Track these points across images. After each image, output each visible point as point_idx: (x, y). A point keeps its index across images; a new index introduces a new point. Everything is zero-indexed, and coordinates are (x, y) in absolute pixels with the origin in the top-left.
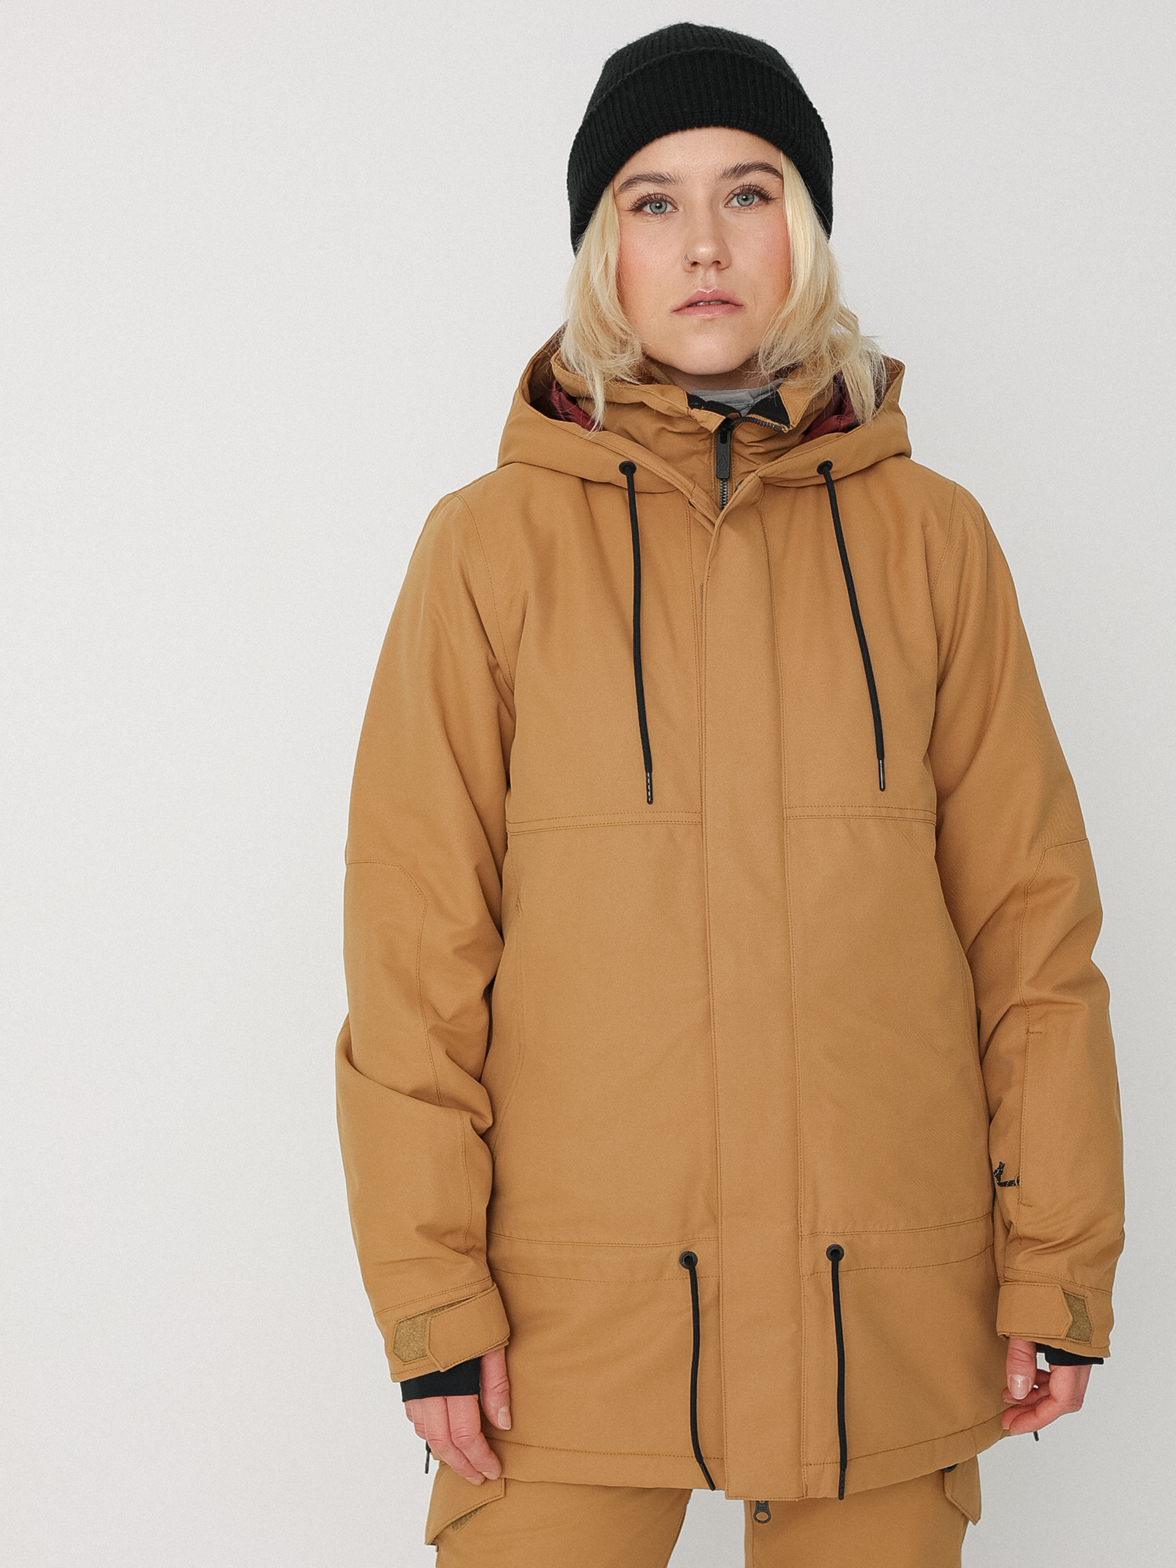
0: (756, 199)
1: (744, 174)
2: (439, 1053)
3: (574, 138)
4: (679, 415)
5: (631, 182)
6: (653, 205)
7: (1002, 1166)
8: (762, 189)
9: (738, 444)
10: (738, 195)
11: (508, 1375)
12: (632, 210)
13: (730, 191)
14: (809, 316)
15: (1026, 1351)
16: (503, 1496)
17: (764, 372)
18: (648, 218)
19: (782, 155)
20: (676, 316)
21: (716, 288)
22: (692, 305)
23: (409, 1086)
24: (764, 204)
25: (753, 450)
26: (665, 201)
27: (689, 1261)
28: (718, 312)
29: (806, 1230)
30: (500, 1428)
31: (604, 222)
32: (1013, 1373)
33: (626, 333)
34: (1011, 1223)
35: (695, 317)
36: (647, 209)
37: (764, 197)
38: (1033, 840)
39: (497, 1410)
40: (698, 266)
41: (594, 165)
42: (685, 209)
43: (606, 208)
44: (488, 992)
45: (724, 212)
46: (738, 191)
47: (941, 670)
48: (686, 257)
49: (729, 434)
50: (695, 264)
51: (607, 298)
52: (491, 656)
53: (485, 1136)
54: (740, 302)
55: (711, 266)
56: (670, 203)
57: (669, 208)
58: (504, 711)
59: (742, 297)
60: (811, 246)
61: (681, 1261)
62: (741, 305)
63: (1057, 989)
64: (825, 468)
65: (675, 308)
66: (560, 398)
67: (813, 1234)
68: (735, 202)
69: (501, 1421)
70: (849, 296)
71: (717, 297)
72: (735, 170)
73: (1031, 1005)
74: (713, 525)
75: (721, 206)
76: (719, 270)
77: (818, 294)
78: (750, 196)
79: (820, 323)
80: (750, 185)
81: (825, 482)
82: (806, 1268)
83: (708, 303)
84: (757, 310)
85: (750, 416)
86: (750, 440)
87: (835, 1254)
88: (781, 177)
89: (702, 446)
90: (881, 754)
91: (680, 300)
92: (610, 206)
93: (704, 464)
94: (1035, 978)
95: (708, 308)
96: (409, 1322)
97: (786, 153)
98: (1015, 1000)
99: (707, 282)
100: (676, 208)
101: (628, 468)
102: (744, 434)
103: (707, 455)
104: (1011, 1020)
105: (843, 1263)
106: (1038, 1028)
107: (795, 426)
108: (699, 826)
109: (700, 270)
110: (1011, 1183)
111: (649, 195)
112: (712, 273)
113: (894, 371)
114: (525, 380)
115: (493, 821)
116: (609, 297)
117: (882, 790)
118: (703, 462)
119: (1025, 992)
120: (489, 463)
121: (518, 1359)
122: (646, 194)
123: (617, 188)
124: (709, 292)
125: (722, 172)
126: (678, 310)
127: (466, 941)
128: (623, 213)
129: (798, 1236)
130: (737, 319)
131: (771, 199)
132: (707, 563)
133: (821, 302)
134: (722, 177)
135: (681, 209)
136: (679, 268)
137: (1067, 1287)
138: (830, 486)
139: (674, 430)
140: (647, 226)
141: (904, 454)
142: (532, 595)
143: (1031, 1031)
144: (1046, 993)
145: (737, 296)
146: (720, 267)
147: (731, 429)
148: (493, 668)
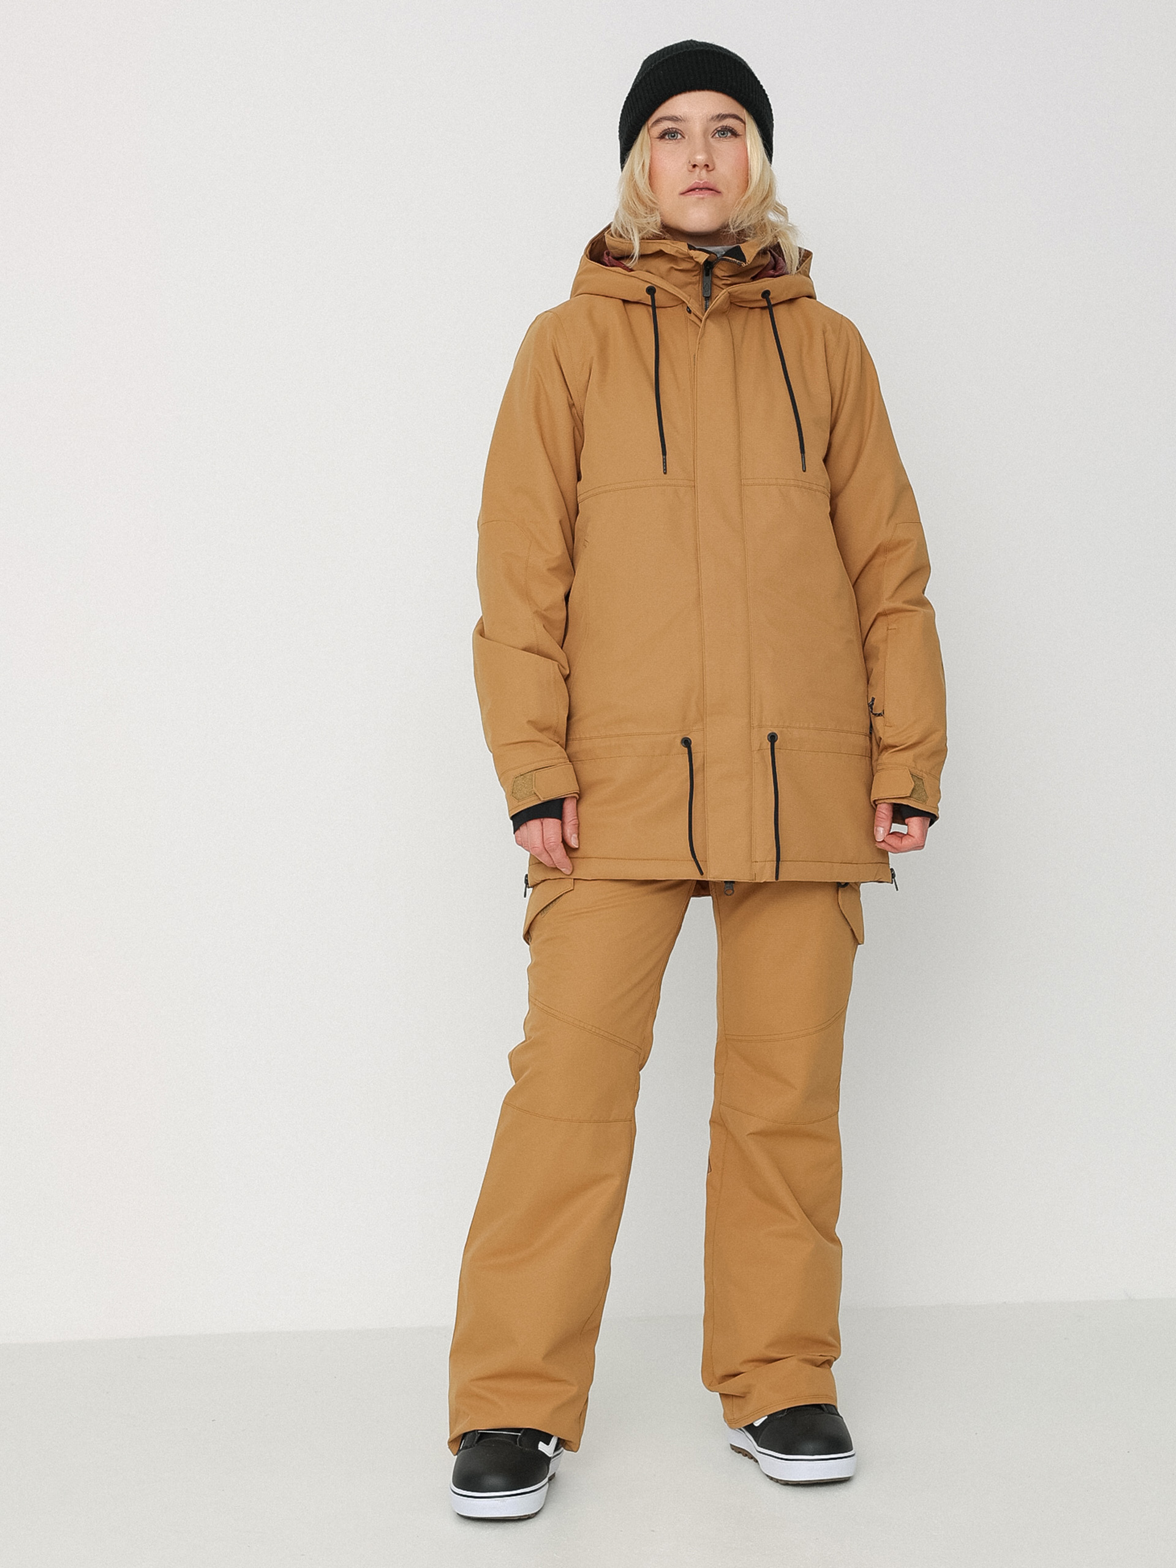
0: (729, 134)
1: (723, 119)
2: (539, 626)
3: (625, 100)
4: (683, 256)
5: (658, 121)
6: (670, 135)
7: (873, 699)
8: (733, 129)
9: (716, 279)
10: (719, 131)
11: (577, 816)
12: (658, 138)
13: (715, 128)
14: (759, 200)
15: (886, 813)
16: (572, 888)
17: (732, 230)
18: (667, 142)
19: (745, 111)
20: (682, 196)
21: (706, 180)
22: (692, 190)
23: (522, 646)
24: (734, 137)
25: (724, 282)
26: (677, 133)
27: (686, 742)
28: (707, 194)
29: (755, 723)
30: (572, 846)
31: (642, 144)
32: (877, 826)
33: (654, 203)
34: (881, 739)
35: (694, 197)
36: (667, 137)
37: (734, 134)
38: (890, 518)
39: (571, 836)
40: (696, 167)
41: (637, 112)
42: (689, 137)
43: (643, 137)
44: (567, 598)
45: (711, 140)
46: (719, 129)
47: (833, 422)
48: (689, 162)
49: (710, 271)
50: (694, 166)
51: (643, 184)
52: (570, 398)
53: (567, 678)
54: (719, 191)
55: (703, 168)
56: (680, 134)
57: (679, 137)
58: (577, 433)
59: (720, 188)
60: (761, 162)
61: (682, 742)
62: (719, 192)
63: (904, 602)
64: (766, 294)
65: (681, 192)
66: (609, 259)
67: (760, 726)
68: (717, 135)
69: (573, 843)
70: (782, 195)
71: (706, 186)
72: (718, 116)
73: (889, 614)
74: (701, 321)
75: (710, 137)
76: (708, 171)
77: (764, 189)
78: (726, 132)
79: (765, 205)
80: (726, 126)
81: (767, 305)
82: (756, 746)
83: (701, 189)
84: (730, 195)
85: (725, 257)
86: (723, 275)
87: (773, 738)
88: (745, 123)
89: (695, 279)
90: (803, 451)
91: (684, 187)
92: (646, 135)
93: (696, 290)
94: (892, 596)
95: (701, 192)
96: (522, 777)
97: (748, 110)
98: (880, 610)
99: (701, 177)
100: (683, 137)
101: (651, 291)
102: (719, 271)
103: (697, 285)
104: (878, 623)
105: (777, 743)
106: (894, 626)
107: (749, 263)
108: (693, 488)
109: (697, 169)
110: (879, 715)
111: (669, 129)
112: (704, 171)
113: (806, 256)
114: (588, 251)
115: (570, 497)
116: (645, 183)
117: (804, 471)
118: (695, 289)
119: (886, 605)
120: (566, 296)
121: (584, 807)
122: (667, 128)
123: (650, 125)
124: (701, 182)
125: (711, 117)
126: (683, 194)
127: (554, 564)
128: (653, 139)
129: (750, 726)
130: (718, 199)
131: (739, 135)
132: (698, 340)
133: (765, 193)
134: (710, 120)
135: (687, 137)
136: (685, 169)
137: (913, 770)
138: (770, 308)
139: (679, 268)
140: (668, 145)
141: (811, 296)
142: (595, 359)
143: (889, 628)
144: (899, 604)
145: (717, 186)
146: (708, 169)
147: (712, 268)
148: (571, 406)
